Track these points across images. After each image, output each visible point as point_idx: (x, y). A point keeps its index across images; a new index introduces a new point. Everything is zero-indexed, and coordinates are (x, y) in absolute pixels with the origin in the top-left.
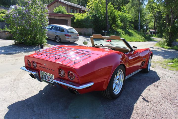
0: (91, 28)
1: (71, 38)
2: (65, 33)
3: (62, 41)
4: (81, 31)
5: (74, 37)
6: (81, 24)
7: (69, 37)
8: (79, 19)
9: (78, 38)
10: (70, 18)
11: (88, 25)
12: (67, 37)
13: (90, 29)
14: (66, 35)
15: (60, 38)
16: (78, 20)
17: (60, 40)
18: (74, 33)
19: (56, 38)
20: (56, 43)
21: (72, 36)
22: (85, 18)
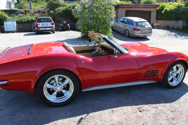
0: (182, 20)
1: (141, 32)
2: (135, 26)
3: (131, 36)
4: (169, 24)
5: (145, 31)
6: (170, 15)
7: (138, 31)
8: (168, 9)
9: (151, 32)
10: (155, 9)
11: (178, 17)
12: (136, 32)
13: (180, 21)
14: (134, 29)
15: (129, 32)
16: (166, 10)
17: (129, 34)
18: (145, 27)
19: (126, 32)
20: (125, 37)
21: (142, 30)
22: (176, 8)
